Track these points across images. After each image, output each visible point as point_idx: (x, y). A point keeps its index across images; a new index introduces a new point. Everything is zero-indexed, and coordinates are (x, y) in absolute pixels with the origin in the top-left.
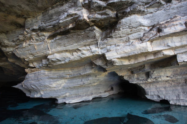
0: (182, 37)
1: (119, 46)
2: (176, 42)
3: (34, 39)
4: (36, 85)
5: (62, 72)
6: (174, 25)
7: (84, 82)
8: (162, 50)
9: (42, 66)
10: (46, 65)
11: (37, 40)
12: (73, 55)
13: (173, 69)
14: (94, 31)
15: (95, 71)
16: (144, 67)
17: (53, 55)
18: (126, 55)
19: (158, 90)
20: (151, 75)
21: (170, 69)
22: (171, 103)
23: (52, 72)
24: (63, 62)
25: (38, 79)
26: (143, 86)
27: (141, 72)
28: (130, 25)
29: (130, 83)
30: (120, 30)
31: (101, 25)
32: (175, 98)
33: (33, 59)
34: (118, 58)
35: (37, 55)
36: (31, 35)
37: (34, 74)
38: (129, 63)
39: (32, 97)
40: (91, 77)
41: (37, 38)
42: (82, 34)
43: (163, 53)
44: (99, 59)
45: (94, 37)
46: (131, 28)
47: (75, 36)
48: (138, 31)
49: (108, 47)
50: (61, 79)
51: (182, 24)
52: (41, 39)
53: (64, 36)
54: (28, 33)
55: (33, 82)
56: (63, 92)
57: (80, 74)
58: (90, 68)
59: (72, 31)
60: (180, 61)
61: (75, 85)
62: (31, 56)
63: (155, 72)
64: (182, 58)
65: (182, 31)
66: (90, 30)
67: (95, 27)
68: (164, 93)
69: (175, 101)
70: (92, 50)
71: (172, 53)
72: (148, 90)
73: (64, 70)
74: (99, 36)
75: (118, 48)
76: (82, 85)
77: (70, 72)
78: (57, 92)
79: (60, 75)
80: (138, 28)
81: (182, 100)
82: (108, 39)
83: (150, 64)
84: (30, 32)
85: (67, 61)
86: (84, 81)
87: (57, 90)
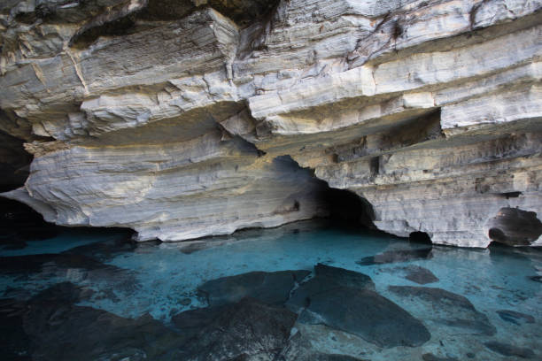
0: (459, 55)
1: (287, 76)
2: (440, 68)
3: (29, 46)
4: (63, 189)
5: (138, 154)
6: (437, 15)
7: (205, 184)
8: (401, 94)
9: (71, 135)
10: (82, 133)
11: (38, 50)
12: (158, 103)
13: (443, 150)
14: (212, 26)
15: (231, 153)
16: (365, 142)
17: (96, 101)
18: (305, 106)
19: (406, 207)
20: (382, 167)
21: (434, 151)
22: (434, 240)
23: (107, 153)
24: (131, 124)
25: (66, 173)
26: (369, 197)
27: (356, 156)
28: (316, 9)
29: (331, 187)
30: (288, 26)
31: (231, 6)
32: (445, 229)
33: (40, 112)
34: (283, 114)
35: (47, 99)
36: (18, 34)
37: (54, 157)
38: (318, 131)
39: (59, 223)
40: (224, 171)
41: (38, 44)
42: (176, 35)
43: (404, 101)
44: (236, 117)
45: (214, 45)
46: (320, 19)
47: (156, 41)
48: (340, 30)
49: (258, 80)
50: (138, 175)
51: (461, 14)
52: (51, 46)
53: (119, 39)
54: (8, 27)
55: (54, 182)
56: (149, 210)
57: (190, 160)
58: (216, 145)
59: (141, 22)
60: (448, 127)
61: (181, 191)
62: (32, 101)
63: (392, 158)
64: (454, 117)
65: (456, 34)
66: (197, 22)
67: (213, 13)
68: (420, 215)
69: (445, 236)
70: (211, 88)
71: (427, 102)
72: (380, 208)
73: (143, 149)
74: (231, 44)
75: (286, 82)
76: (201, 194)
77: (163, 154)
78: (130, 212)
79: (132, 163)
80: (340, 21)
81: (461, 232)
82: (256, 54)
83: (379, 133)
84: (12, 22)
85: (142, 120)
86: (203, 180)
87: (131, 205)
